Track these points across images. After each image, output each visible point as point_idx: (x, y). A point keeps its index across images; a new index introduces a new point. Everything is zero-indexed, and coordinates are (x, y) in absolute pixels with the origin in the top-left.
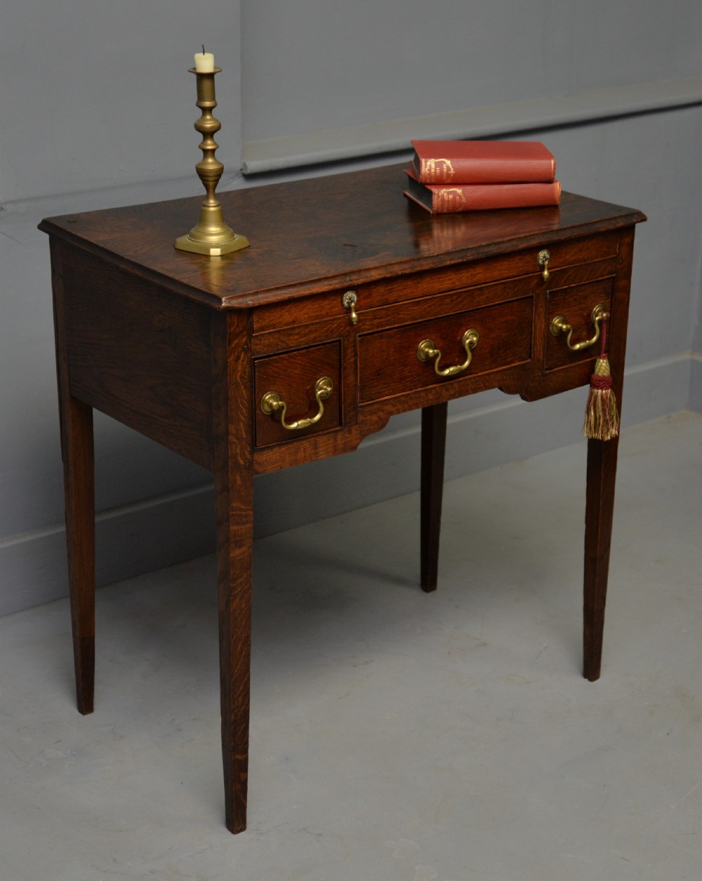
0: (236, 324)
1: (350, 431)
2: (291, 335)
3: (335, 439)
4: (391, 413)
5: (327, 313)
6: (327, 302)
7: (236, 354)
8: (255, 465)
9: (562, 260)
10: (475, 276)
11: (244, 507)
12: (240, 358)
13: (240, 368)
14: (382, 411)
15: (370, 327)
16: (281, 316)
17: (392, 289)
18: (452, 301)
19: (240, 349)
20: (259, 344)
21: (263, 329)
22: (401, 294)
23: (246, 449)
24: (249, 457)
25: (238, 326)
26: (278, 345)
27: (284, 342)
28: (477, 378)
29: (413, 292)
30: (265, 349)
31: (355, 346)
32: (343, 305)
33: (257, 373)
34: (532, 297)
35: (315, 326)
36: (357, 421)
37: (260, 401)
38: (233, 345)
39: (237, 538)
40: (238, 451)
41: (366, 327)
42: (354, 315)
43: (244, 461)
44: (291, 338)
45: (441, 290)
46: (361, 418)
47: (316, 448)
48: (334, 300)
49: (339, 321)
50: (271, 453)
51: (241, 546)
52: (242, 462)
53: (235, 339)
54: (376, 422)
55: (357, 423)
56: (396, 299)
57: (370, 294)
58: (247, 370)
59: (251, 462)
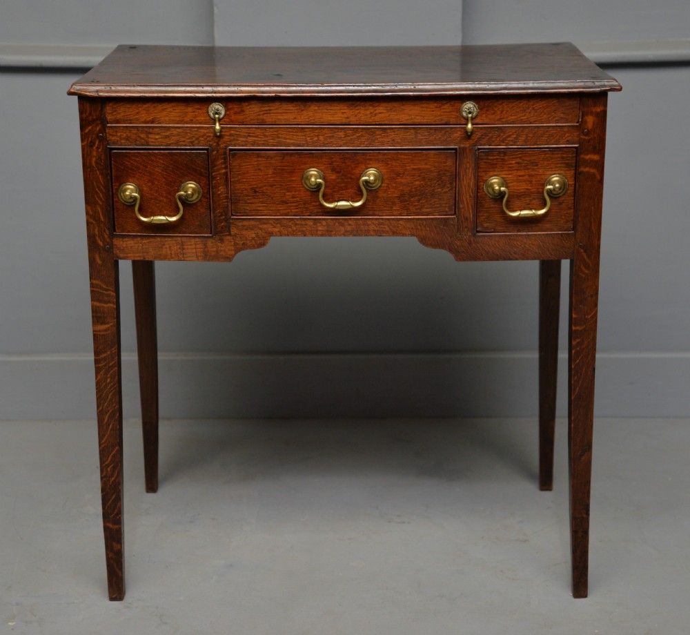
0: (88, 112)
1: (222, 241)
2: (151, 133)
3: (205, 245)
4: (271, 234)
5: (192, 120)
6: (190, 109)
7: (90, 139)
8: (115, 249)
9: (498, 117)
10: (375, 115)
11: (104, 287)
12: (94, 144)
13: (95, 154)
14: (261, 229)
15: (243, 143)
16: (138, 113)
17: (270, 110)
18: (346, 136)
19: (94, 136)
20: (113, 136)
21: (118, 122)
22: (279, 117)
23: (105, 231)
24: (108, 240)
25: (90, 114)
26: (136, 140)
27: (143, 139)
28: (381, 221)
29: (295, 118)
30: (123, 141)
31: (225, 159)
32: (209, 115)
33: (112, 162)
34: (455, 149)
35: (178, 130)
36: (229, 231)
37: (117, 190)
38: (87, 131)
39: (99, 315)
40: (97, 233)
41: (237, 142)
42: (218, 127)
43: (103, 243)
44: (150, 136)
45: (332, 122)
46: (234, 231)
47: (183, 249)
48: (199, 109)
49: (206, 131)
50: (132, 242)
51: (103, 323)
52: (101, 244)
53: (89, 126)
54: (253, 238)
55: (230, 235)
56: (275, 121)
57: (243, 111)
58: (103, 158)
59: (112, 246)
